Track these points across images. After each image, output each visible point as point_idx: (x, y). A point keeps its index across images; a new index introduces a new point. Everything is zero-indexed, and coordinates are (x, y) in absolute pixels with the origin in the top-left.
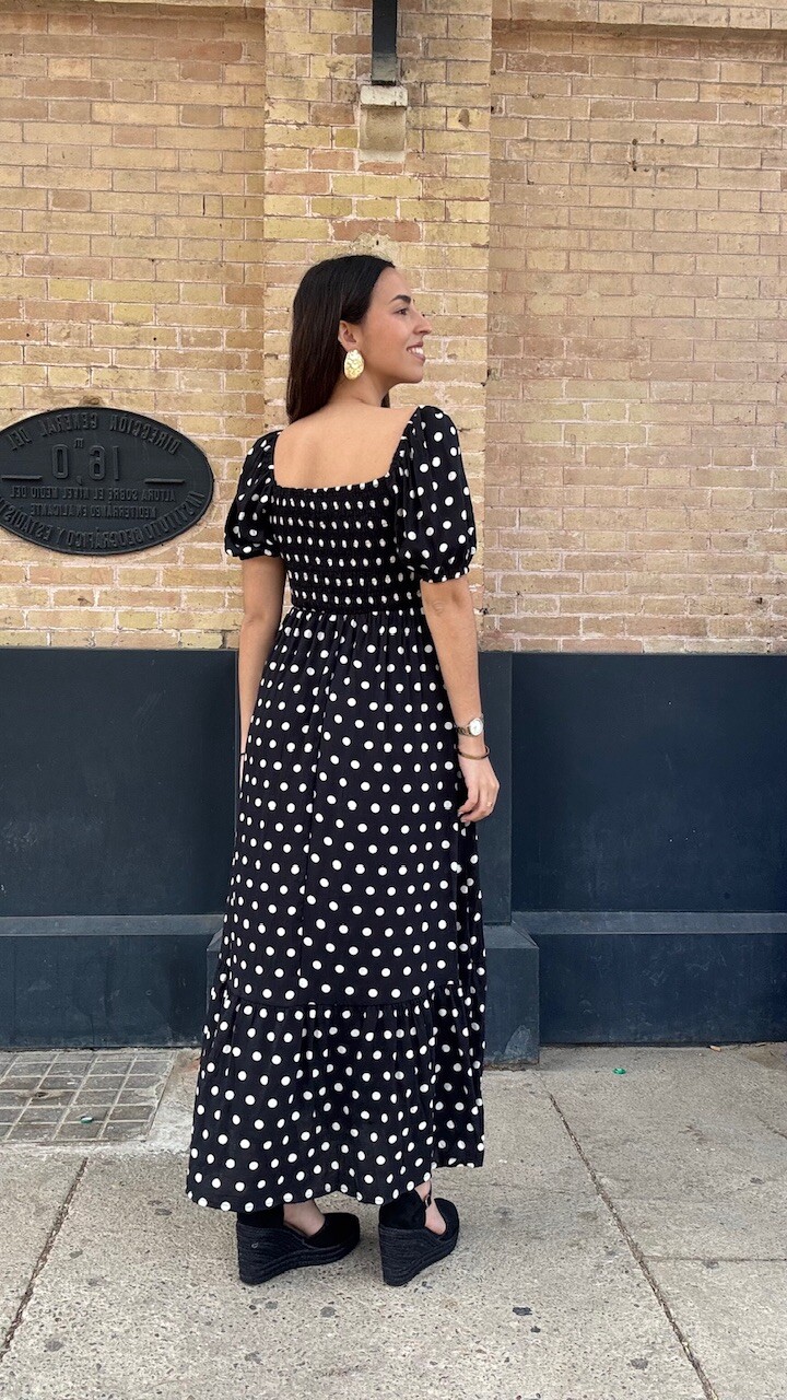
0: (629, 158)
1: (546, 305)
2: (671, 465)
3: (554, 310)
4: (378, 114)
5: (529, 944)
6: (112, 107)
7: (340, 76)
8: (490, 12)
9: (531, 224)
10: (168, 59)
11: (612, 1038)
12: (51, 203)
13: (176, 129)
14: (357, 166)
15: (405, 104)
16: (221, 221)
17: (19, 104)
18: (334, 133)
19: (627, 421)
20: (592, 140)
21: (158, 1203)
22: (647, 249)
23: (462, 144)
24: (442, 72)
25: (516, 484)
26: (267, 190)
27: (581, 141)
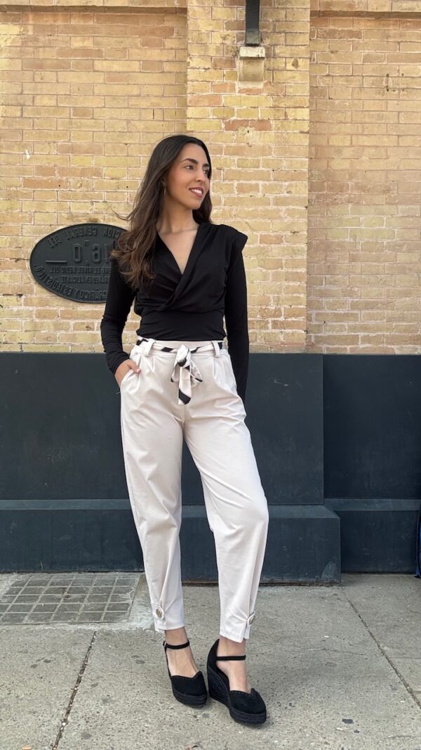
0: (384, 84)
1: (339, 165)
2: (410, 251)
3: (344, 167)
4: (249, 62)
5: (334, 516)
6: (105, 63)
7: (228, 42)
8: (309, 6)
9: (331, 121)
10: (135, 36)
11: (380, 570)
12: (72, 114)
13: (139, 74)
14: (237, 91)
15: (264, 56)
16: (162, 123)
17: (55, 61)
18: (225, 73)
19: (384, 227)
20: (364, 75)
21: (137, 657)
22: (395, 134)
23: (294, 77)
24: (283, 39)
25: (323, 262)
26: (189, 104)
27: (358, 76)
